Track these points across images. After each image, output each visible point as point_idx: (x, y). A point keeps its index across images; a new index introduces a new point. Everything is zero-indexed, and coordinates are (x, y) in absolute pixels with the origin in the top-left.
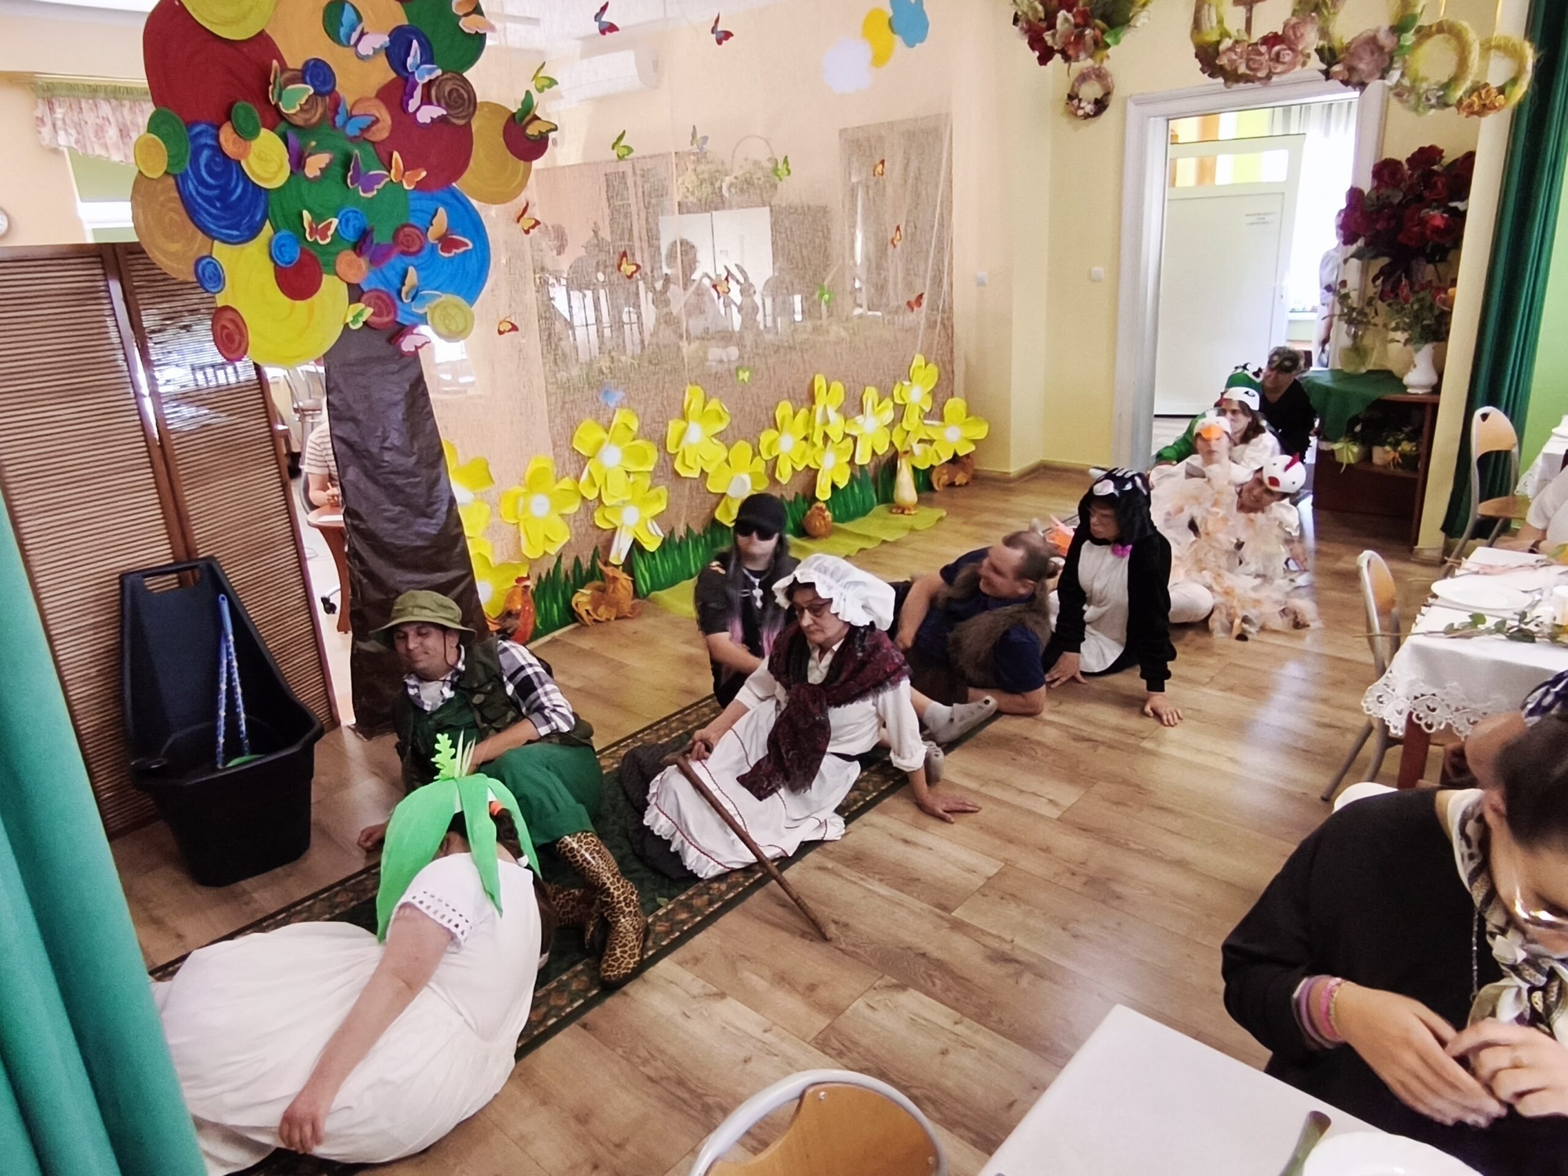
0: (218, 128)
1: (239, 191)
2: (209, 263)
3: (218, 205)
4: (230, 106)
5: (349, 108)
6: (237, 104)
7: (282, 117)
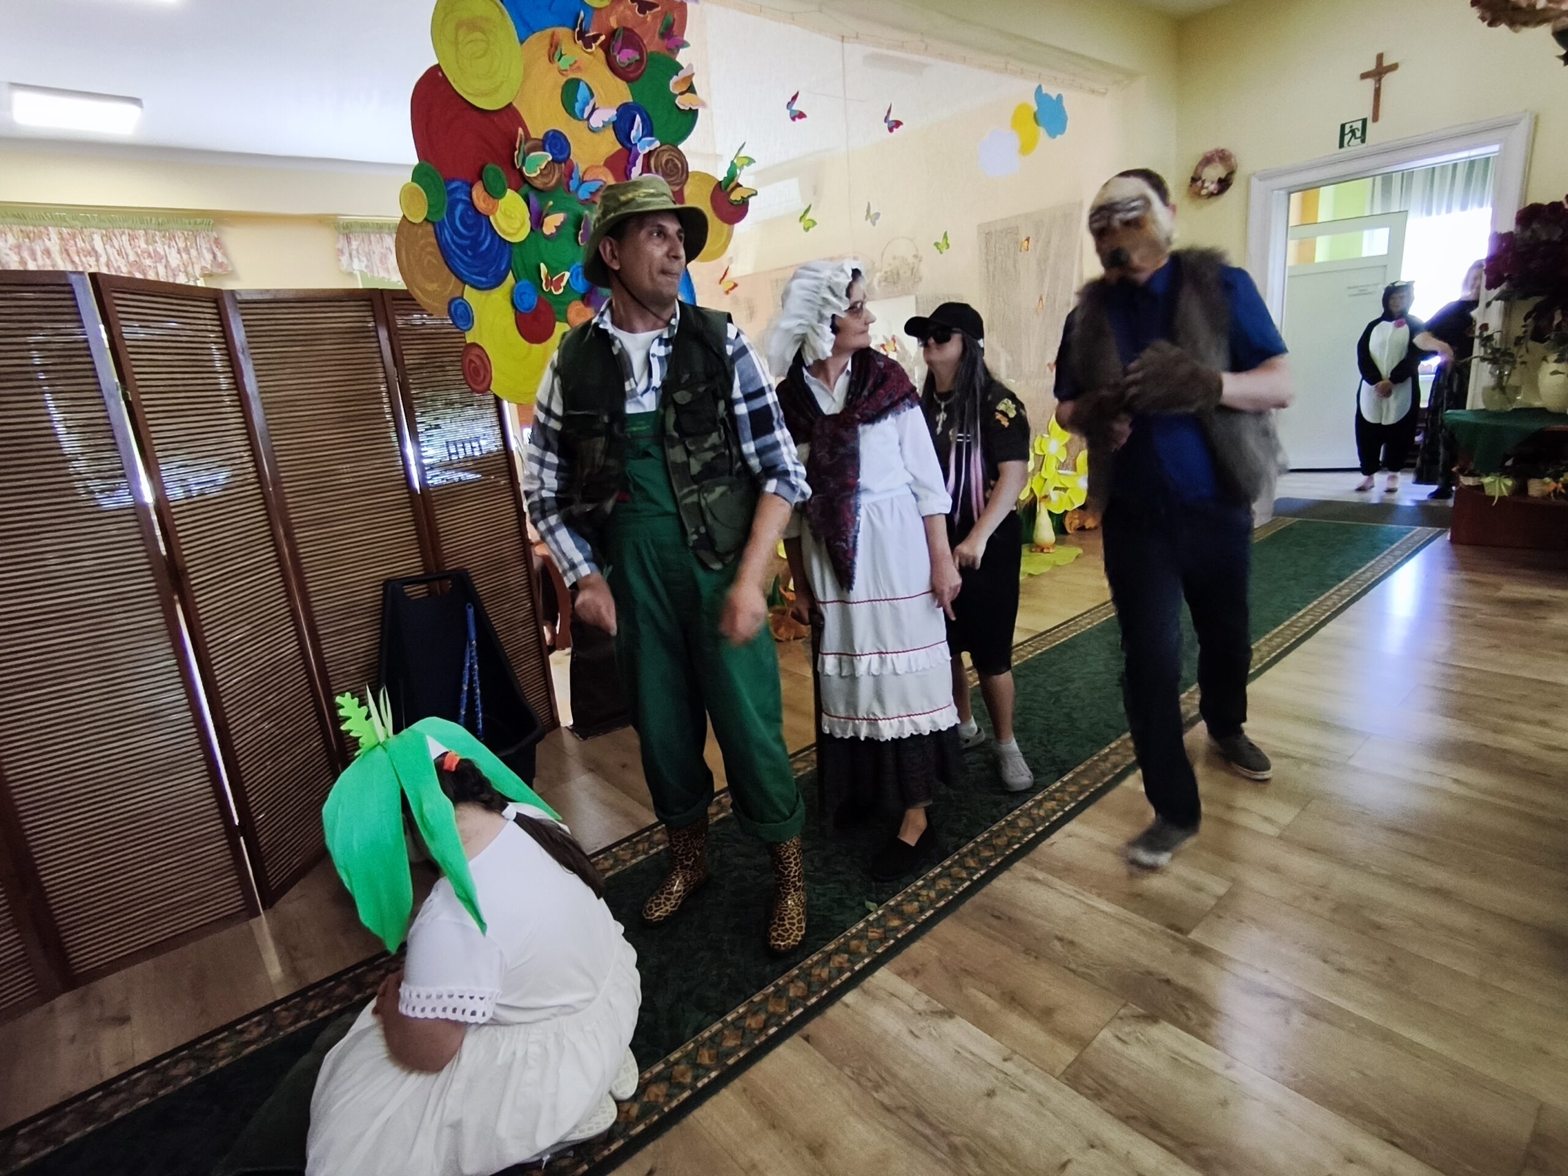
0: (471, 186)
1: (487, 243)
2: (461, 303)
3: (470, 253)
4: (482, 168)
5: (581, 174)
6: (488, 166)
7: (525, 180)
